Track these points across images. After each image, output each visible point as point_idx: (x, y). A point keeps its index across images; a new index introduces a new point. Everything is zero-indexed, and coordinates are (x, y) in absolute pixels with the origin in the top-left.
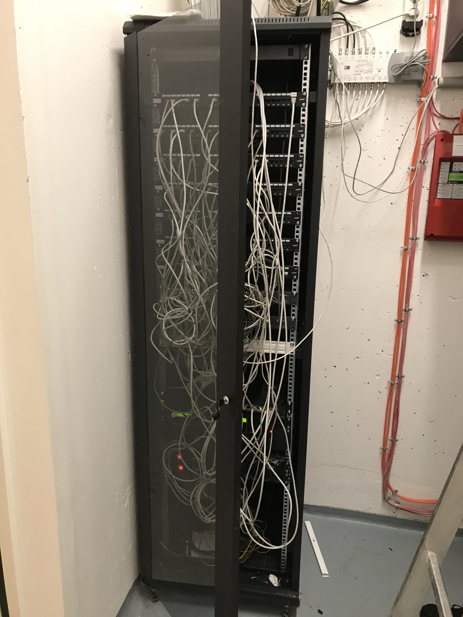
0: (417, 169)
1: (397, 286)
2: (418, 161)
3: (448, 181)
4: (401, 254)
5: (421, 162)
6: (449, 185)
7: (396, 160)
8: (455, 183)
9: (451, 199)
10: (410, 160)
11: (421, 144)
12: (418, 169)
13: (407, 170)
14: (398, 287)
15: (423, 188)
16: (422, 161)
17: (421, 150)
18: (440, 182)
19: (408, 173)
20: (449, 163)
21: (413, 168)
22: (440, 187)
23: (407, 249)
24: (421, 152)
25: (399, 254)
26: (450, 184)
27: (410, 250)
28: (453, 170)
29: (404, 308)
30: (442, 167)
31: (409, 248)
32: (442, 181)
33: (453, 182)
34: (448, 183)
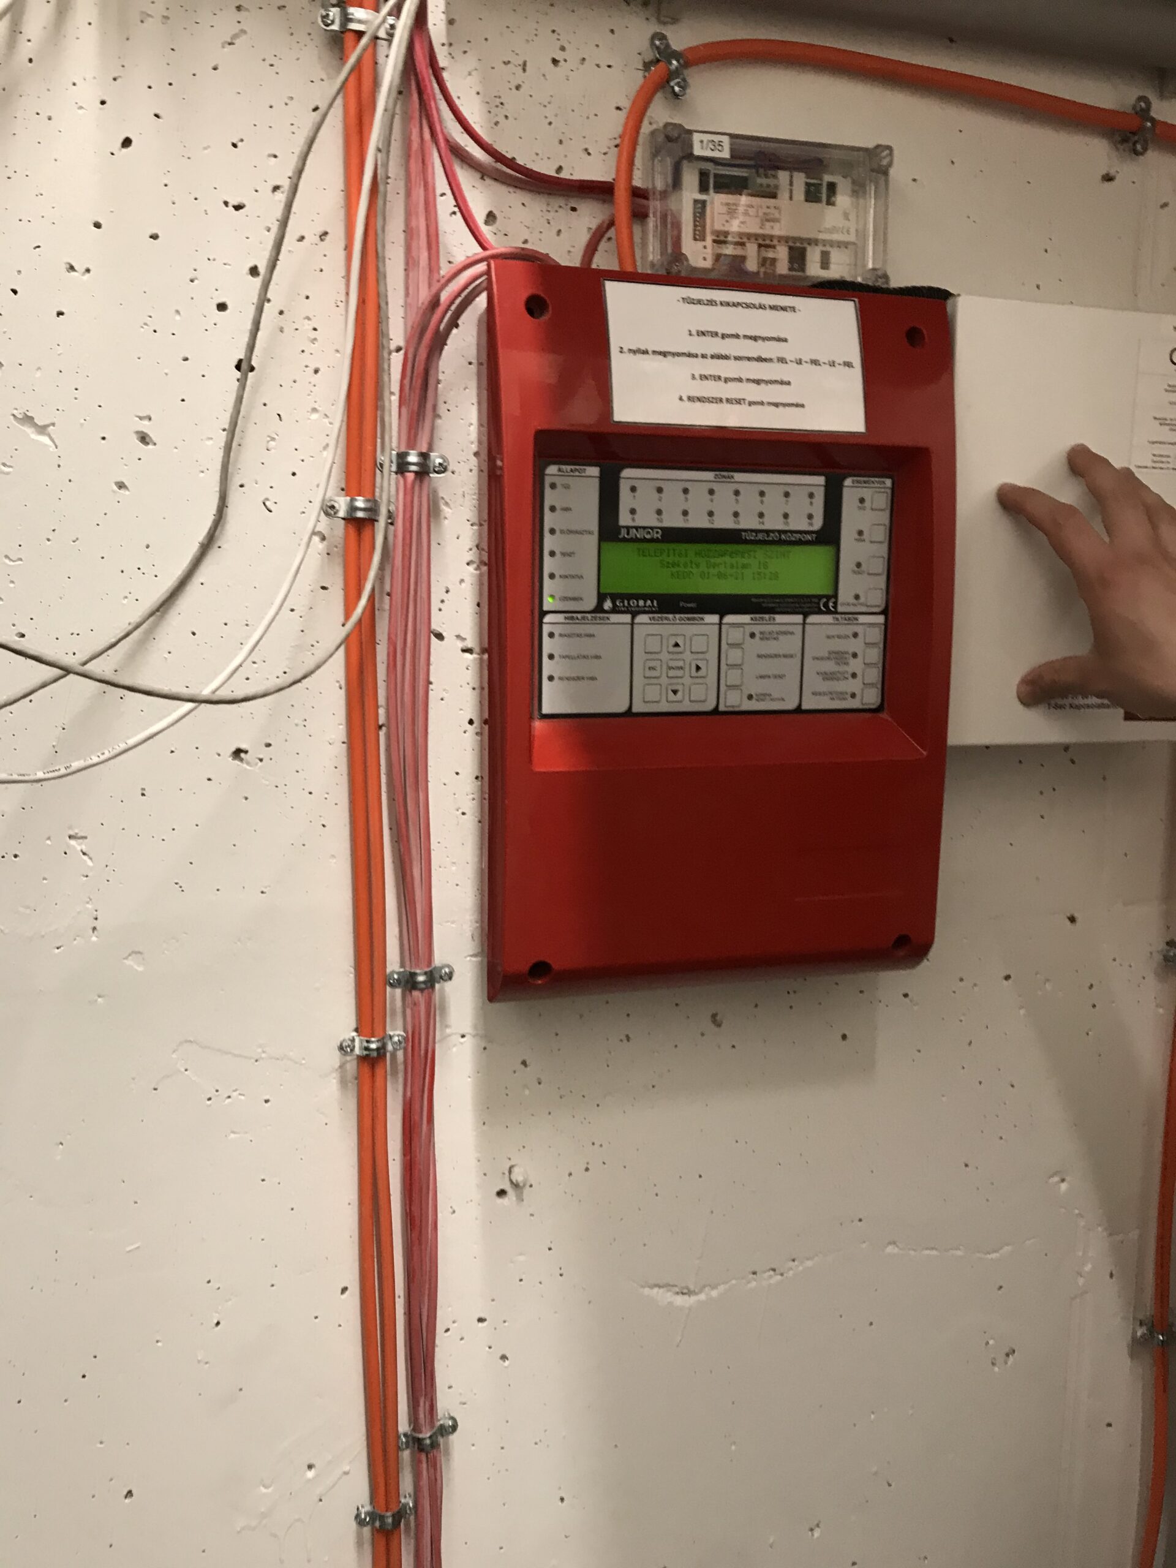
0: (383, 511)
1: (344, 1290)
2: (387, 458)
3: (601, 598)
4: (343, 1082)
5: (402, 467)
6: (606, 622)
7: (228, 448)
8: (645, 612)
9: (629, 713)
10: (328, 455)
11: (393, 346)
12: (390, 515)
13: (313, 517)
14: (353, 1300)
15: (433, 639)
16: (413, 458)
17: (395, 387)
18: (549, 603)
19: (323, 538)
20: (594, 471)
21: (353, 509)
22: (551, 635)
23: (381, 1051)
24: (395, 399)
25: (333, 1083)
26: (615, 618)
27: (400, 1054)
28: (624, 519)
29: (403, 1426)
30: (550, 497)
31: (390, 1047)
32: (565, 599)
33: (633, 603)
34: (599, 609)
